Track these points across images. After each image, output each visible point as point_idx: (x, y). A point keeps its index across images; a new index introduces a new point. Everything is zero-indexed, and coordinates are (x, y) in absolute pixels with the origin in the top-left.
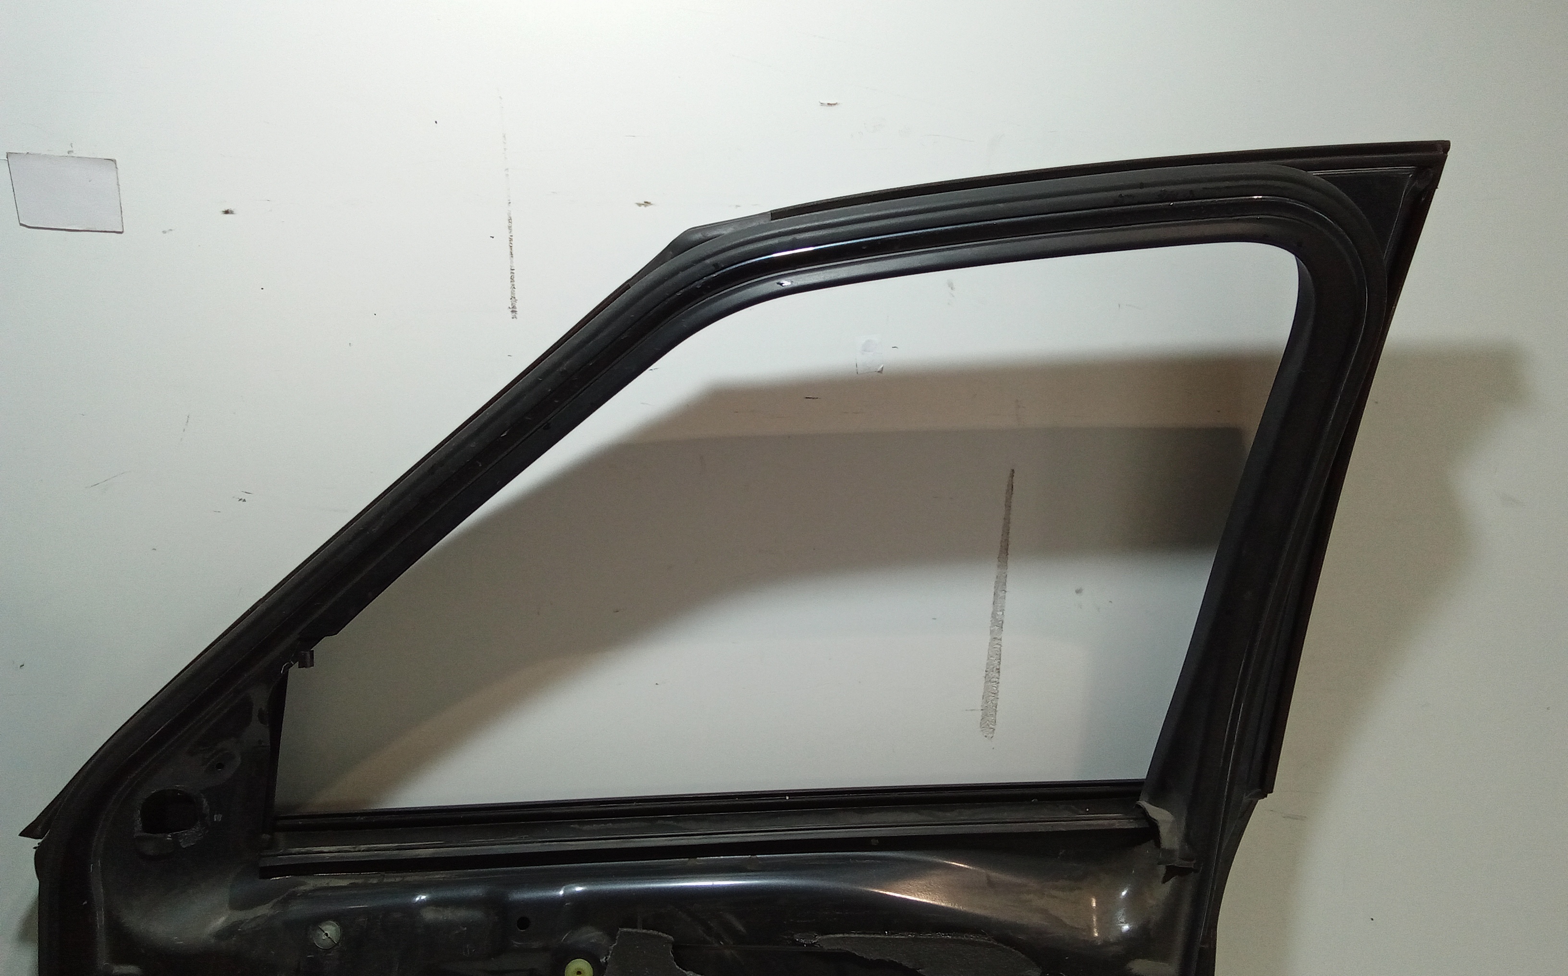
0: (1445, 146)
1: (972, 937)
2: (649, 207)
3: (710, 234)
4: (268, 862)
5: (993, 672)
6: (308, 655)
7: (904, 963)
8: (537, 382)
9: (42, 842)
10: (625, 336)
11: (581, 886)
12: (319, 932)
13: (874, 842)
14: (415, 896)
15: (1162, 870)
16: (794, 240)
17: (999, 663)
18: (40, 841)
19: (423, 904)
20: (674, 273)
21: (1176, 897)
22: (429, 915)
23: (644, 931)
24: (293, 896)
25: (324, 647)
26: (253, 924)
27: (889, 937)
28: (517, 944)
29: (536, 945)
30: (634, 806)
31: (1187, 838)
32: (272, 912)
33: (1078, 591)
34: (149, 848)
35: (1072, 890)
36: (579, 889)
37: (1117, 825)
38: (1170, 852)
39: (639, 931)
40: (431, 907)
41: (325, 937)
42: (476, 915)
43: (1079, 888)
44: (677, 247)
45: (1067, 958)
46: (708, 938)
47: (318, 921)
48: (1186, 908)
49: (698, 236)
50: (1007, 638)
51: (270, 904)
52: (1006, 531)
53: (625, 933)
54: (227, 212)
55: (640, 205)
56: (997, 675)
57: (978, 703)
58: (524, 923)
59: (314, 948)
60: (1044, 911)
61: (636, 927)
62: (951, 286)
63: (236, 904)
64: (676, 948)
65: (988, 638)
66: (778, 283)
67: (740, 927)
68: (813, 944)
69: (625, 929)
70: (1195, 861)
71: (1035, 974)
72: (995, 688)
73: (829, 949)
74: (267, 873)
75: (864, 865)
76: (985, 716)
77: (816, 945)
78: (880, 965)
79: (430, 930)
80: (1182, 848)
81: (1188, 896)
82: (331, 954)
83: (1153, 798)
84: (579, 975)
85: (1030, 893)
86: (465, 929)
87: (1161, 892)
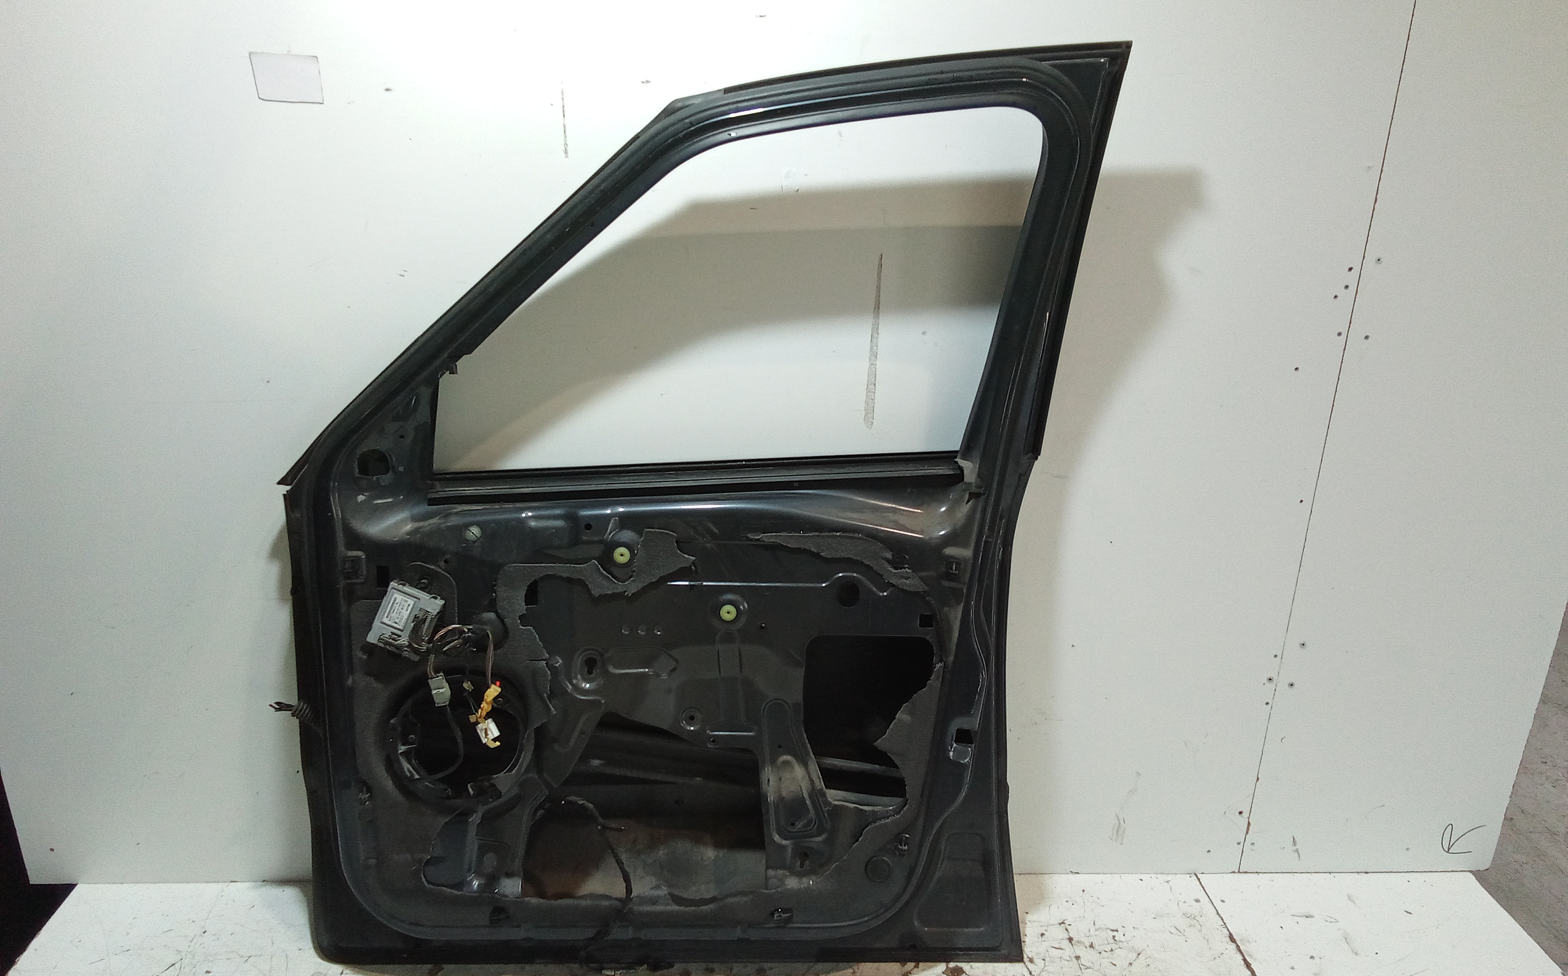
0: (1128, 45)
1: (851, 535)
2: (649, 84)
3: (687, 103)
4: (432, 496)
5: (871, 385)
6: (455, 366)
7: (812, 549)
8: (586, 197)
9: (292, 488)
10: (638, 167)
11: (623, 507)
12: (468, 532)
13: (796, 485)
14: (524, 513)
15: (967, 496)
16: (737, 107)
17: (875, 380)
18: (289, 488)
19: (528, 518)
20: (667, 128)
21: (973, 510)
22: (533, 524)
23: (659, 531)
24: (450, 514)
25: (463, 363)
26: (429, 528)
27: (802, 534)
28: (585, 538)
29: (596, 538)
31: (979, 475)
32: (440, 521)
33: (924, 333)
34: (364, 484)
36: (621, 510)
37: (941, 472)
38: (970, 484)
39: (656, 531)
40: (533, 520)
41: (472, 534)
42: (559, 523)
44: (668, 111)
46: (697, 537)
47: (467, 526)
48: (978, 516)
49: (680, 105)
50: (879, 363)
51: (437, 518)
52: (878, 296)
53: (648, 532)
54: (387, 90)
55: (643, 82)
56: (874, 387)
57: (863, 406)
58: (588, 527)
59: (467, 541)
61: (655, 529)
62: (840, 134)
63: (414, 519)
64: (678, 541)
65: (868, 364)
66: (728, 134)
67: (716, 531)
68: (758, 540)
69: (648, 530)
70: (983, 489)
71: (889, 555)
72: (873, 396)
73: (768, 542)
74: (432, 502)
75: (791, 497)
76: (867, 414)
77: (761, 540)
78: (798, 551)
79: (534, 531)
80: (976, 481)
81: (979, 509)
82: (476, 544)
83: (964, 458)
84: (622, 557)
85: (888, 512)
86: (554, 530)
87: (965, 509)
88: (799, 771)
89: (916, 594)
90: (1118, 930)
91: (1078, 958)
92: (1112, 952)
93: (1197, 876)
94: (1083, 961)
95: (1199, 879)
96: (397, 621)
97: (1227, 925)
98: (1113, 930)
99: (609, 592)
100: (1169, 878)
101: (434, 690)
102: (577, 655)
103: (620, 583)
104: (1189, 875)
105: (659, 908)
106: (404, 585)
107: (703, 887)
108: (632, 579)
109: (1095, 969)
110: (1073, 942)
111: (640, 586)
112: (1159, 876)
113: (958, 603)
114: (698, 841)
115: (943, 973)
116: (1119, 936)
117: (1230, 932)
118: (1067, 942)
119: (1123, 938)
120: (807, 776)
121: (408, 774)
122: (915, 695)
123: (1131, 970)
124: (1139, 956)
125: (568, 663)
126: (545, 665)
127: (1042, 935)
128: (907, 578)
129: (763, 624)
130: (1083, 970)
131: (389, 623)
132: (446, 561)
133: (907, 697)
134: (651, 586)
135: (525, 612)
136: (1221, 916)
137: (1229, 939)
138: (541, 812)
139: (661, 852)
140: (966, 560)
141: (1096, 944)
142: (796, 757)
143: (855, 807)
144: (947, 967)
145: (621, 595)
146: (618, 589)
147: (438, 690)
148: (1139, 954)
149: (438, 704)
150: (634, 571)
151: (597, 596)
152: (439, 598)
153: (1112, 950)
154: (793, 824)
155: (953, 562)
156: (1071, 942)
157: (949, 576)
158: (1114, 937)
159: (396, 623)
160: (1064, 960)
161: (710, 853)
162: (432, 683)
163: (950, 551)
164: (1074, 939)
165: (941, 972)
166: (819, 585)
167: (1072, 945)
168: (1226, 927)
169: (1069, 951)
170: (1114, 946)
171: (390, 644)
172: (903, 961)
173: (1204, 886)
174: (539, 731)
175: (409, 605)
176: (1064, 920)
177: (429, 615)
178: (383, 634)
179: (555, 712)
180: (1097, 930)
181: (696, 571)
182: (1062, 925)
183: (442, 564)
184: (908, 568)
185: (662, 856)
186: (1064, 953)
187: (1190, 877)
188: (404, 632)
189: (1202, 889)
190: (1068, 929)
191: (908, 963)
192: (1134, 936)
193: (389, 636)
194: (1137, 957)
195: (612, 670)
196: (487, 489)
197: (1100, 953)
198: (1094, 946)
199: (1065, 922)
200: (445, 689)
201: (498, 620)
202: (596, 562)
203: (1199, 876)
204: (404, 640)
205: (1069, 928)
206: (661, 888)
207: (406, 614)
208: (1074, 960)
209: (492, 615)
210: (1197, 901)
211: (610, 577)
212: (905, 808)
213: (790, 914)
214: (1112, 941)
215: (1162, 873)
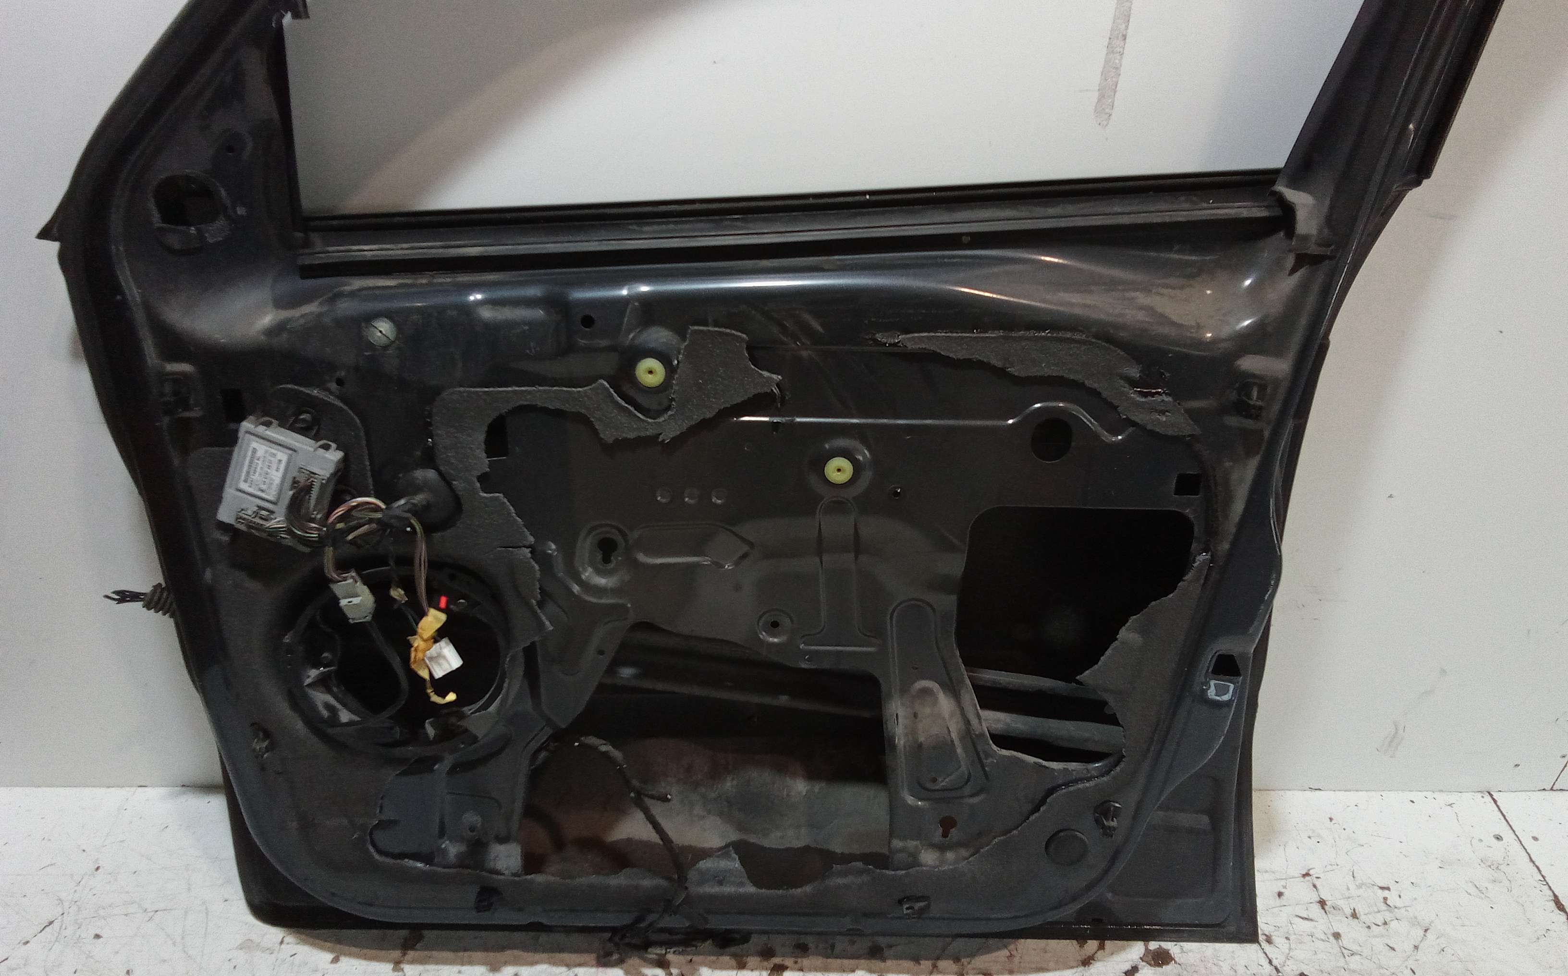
1: (1069, 335)
4: (307, 261)
5: (1118, 39)
7: (992, 362)
9: (63, 245)
11: (648, 285)
12: (372, 329)
13: (966, 240)
14: (470, 294)
15: (1290, 261)
17: (1127, 27)
18: (60, 244)
19: (478, 303)
21: (1303, 288)
22: (487, 314)
23: (716, 329)
24: (339, 295)
26: (302, 321)
27: (978, 335)
28: (582, 342)
29: (604, 343)
30: (697, 206)
31: (1329, 221)
32: (322, 309)
34: (174, 240)
35: (1182, 288)
36: (644, 288)
37: (1245, 213)
38: (1305, 238)
39: (711, 329)
40: (486, 306)
41: (379, 334)
42: (539, 313)
43: (1191, 286)
45: (1170, 355)
46: (783, 338)
47: (370, 318)
48: (1311, 301)
51: (316, 303)
53: (696, 331)
56: (1122, 43)
57: (1095, 81)
58: (588, 321)
59: (371, 346)
60: (1149, 309)
61: (707, 325)
63: (280, 303)
64: (749, 348)
67: (819, 328)
68: (895, 345)
69: (696, 328)
70: (1333, 247)
71: (1134, 372)
72: (1117, 61)
73: (912, 349)
74: (309, 272)
75: (954, 264)
76: (1101, 97)
77: (900, 344)
78: (967, 364)
79: (492, 328)
80: (1320, 231)
81: (1316, 288)
82: (390, 352)
83: (1294, 184)
84: (650, 376)
85: (1135, 290)
86: (527, 328)
87: (1287, 284)
88: (945, 703)
89: (1176, 439)
90: (1391, 887)
91: (1337, 936)
92: (1386, 926)
93: (1491, 795)
94: (1345, 941)
95: (1495, 801)
96: (264, 487)
97: (1546, 879)
98: (1382, 888)
99: (632, 435)
100: (1452, 798)
101: (345, 598)
102: (581, 538)
103: (650, 420)
104: (1480, 795)
105: (728, 889)
106: (268, 424)
107: (790, 833)
108: (670, 413)
109: (1364, 954)
110: (1326, 908)
111: (686, 425)
112: (1436, 795)
113: (1249, 454)
114: (781, 769)
115: (1141, 958)
116: (1393, 900)
117: (1553, 892)
118: (1317, 907)
119: (1399, 903)
120: (958, 712)
121: (325, 713)
122: (1153, 603)
123: (1418, 958)
124: (1428, 934)
125: (568, 551)
126: (529, 555)
127: (1280, 894)
128: (1163, 412)
129: (898, 488)
130: (1347, 957)
131: (250, 490)
132: (340, 382)
133: (1137, 607)
134: (705, 424)
135: (488, 470)
136: (1537, 863)
137: (1554, 905)
138: (543, 755)
139: (729, 784)
140: (1276, 382)
141: (1360, 911)
142: (942, 685)
143: (1035, 763)
144: (1147, 949)
145: (652, 440)
146: (647, 430)
147: (350, 600)
148: (1426, 931)
149: (353, 619)
150: (673, 399)
151: (610, 440)
152: (334, 445)
153: (1385, 923)
154: (934, 780)
155: (1254, 384)
156: (1323, 908)
157: (1243, 408)
158: (1385, 899)
159: (262, 491)
160: (1318, 939)
161: (800, 786)
162: (338, 589)
163: (1250, 363)
164: (1327, 903)
165: (1138, 957)
166: (1001, 423)
167: (1326, 912)
168: (1547, 883)
169: (1322, 924)
170: (1388, 916)
171: (259, 528)
172: (1081, 938)
173: (1505, 814)
174: (530, 653)
175: (280, 461)
176: (1309, 870)
177: (315, 478)
178: (242, 510)
179: (551, 628)
180: (1359, 887)
181: (783, 398)
182: (1307, 878)
183: (333, 386)
184: (1166, 394)
185: (730, 789)
186: (1315, 927)
187: (1483, 797)
188: (279, 504)
189: (1502, 818)
190: (1318, 886)
191: (1089, 942)
192: (1415, 899)
193: (254, 512)
194: (1425, 935)
195: (642, 558)
196: (402, 249)
197: (1369, 927)
198: (1358, 916)
199: (1311, 872)
200: (360, 598)
201: (443, 483)
202: (606, 383)
203: (1495, 796)
204: (278, 521)
205: (1317, 883)
206: (731, 855)
207: (277, 476)
208: (1332, 938)
209: (431, 474)
210: (1498, 838)
211: (632, 409)
212: (1118, 769)
213: (926, 902)
214: (1384, 907)
215: (1441, 791)
